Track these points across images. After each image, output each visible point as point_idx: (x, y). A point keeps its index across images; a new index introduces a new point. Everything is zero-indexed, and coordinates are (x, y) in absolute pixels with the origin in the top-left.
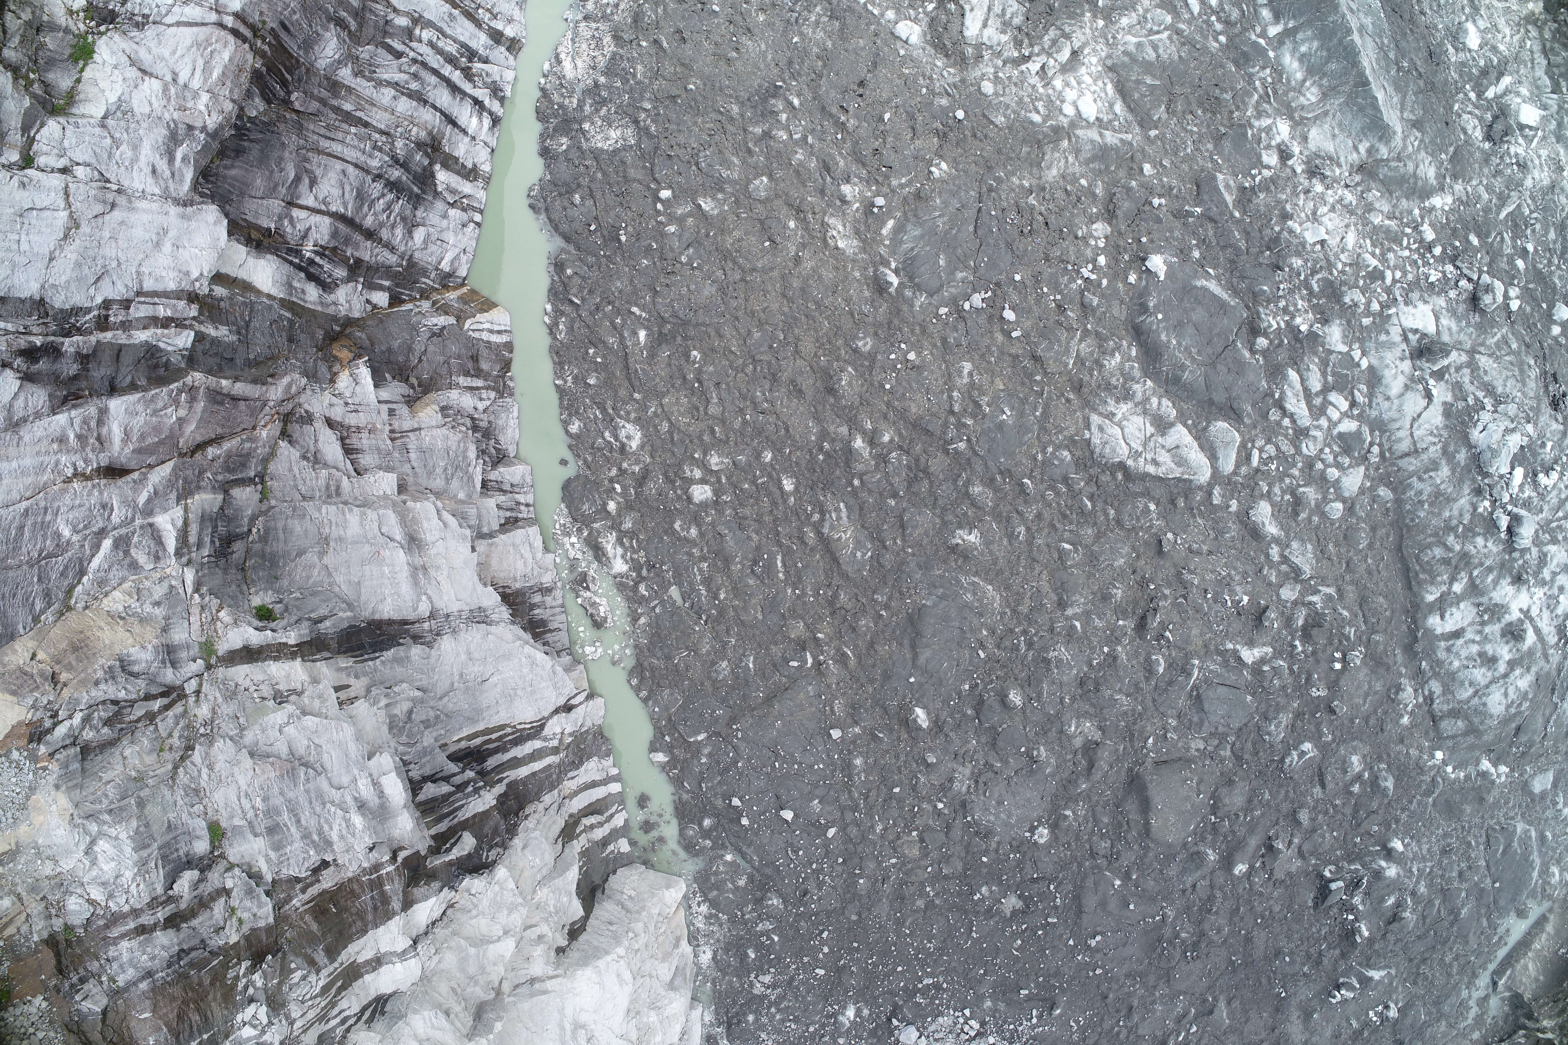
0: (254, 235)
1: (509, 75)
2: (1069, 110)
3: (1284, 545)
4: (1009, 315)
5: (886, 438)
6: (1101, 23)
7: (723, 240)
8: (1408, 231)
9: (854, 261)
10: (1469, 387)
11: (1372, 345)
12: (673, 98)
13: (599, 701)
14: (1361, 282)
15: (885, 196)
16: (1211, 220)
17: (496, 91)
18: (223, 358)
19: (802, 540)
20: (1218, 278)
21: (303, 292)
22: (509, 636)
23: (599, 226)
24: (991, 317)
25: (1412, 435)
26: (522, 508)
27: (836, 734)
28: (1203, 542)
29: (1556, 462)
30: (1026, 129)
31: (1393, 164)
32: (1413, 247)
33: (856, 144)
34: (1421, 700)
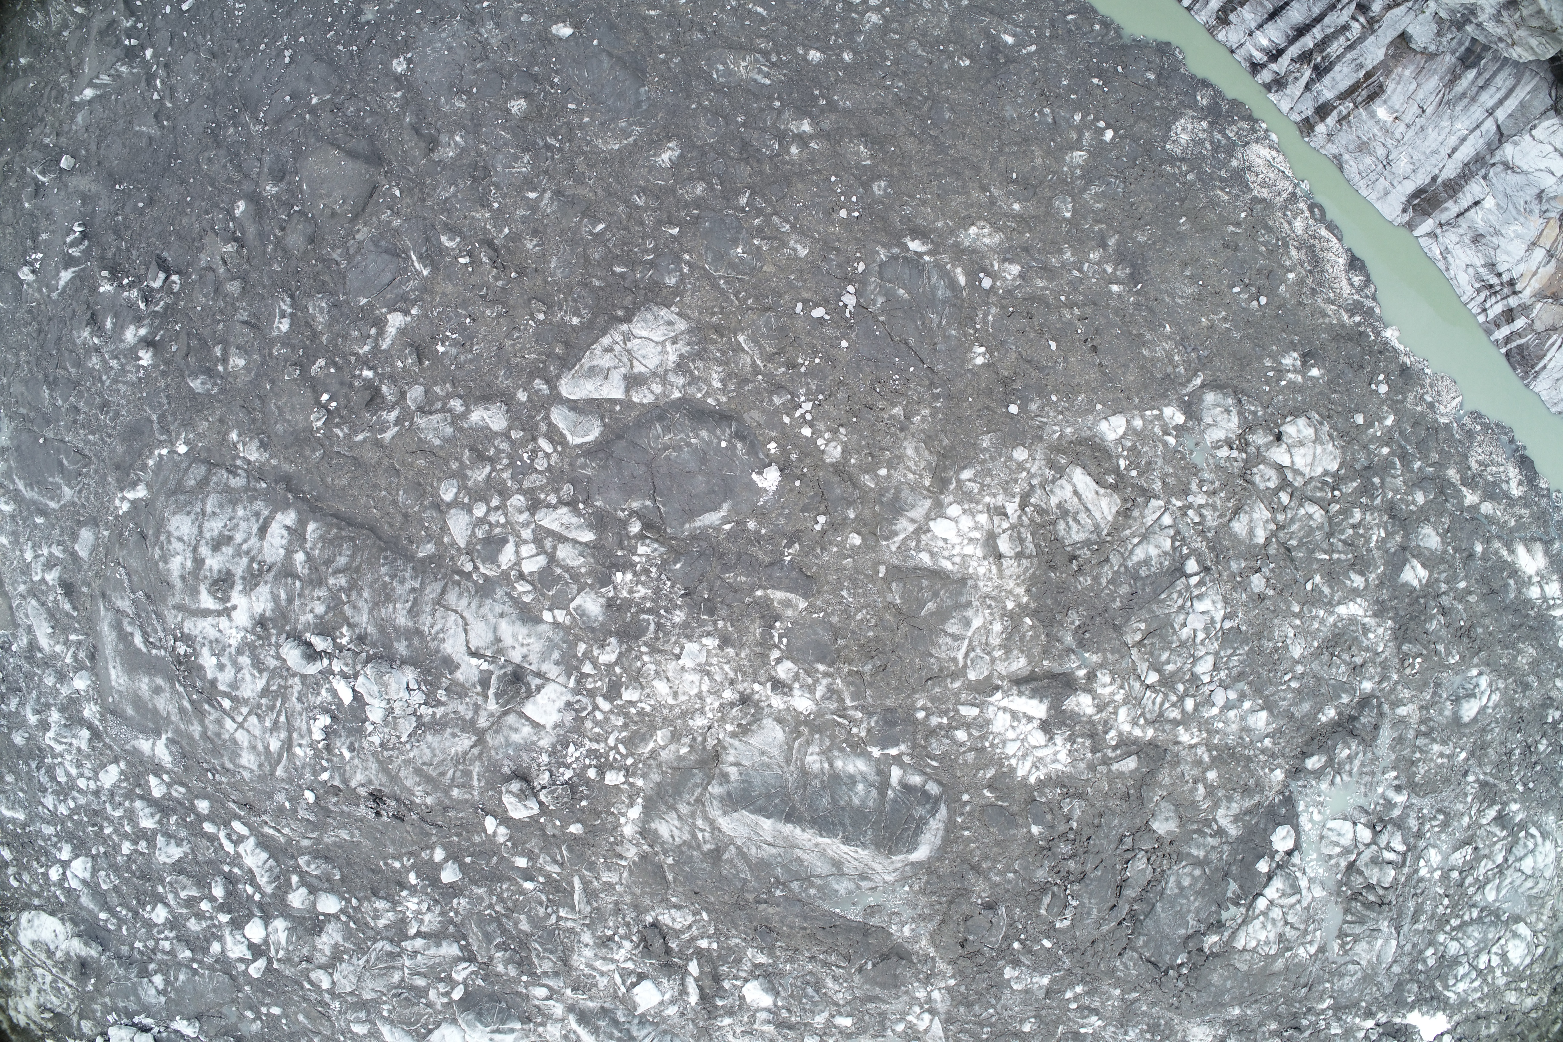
1: (1285, 106)
2: (954, 510)
3: (456, 419)
4: (818, 312)
5: (794, 150)
6: (1010, 605)
7: (1040, 148)
8: (630, 761)
9: (952, 232)
10: (454, 706)
11: (557, 639)
12: (1182, 201)
14: (618, 670)
15: (987, 292)
17: (1279, 83)
19: (766, 37)
20: (718, 529)
23: (1118, 74)
24: (827, 301)
25: (456, 611)
28: (513, 345)
29: (327, 748)
30: (963, 459)
31: (698, 791)
32: (612, 753)
33: (1048, 305)
34: (239, 462)
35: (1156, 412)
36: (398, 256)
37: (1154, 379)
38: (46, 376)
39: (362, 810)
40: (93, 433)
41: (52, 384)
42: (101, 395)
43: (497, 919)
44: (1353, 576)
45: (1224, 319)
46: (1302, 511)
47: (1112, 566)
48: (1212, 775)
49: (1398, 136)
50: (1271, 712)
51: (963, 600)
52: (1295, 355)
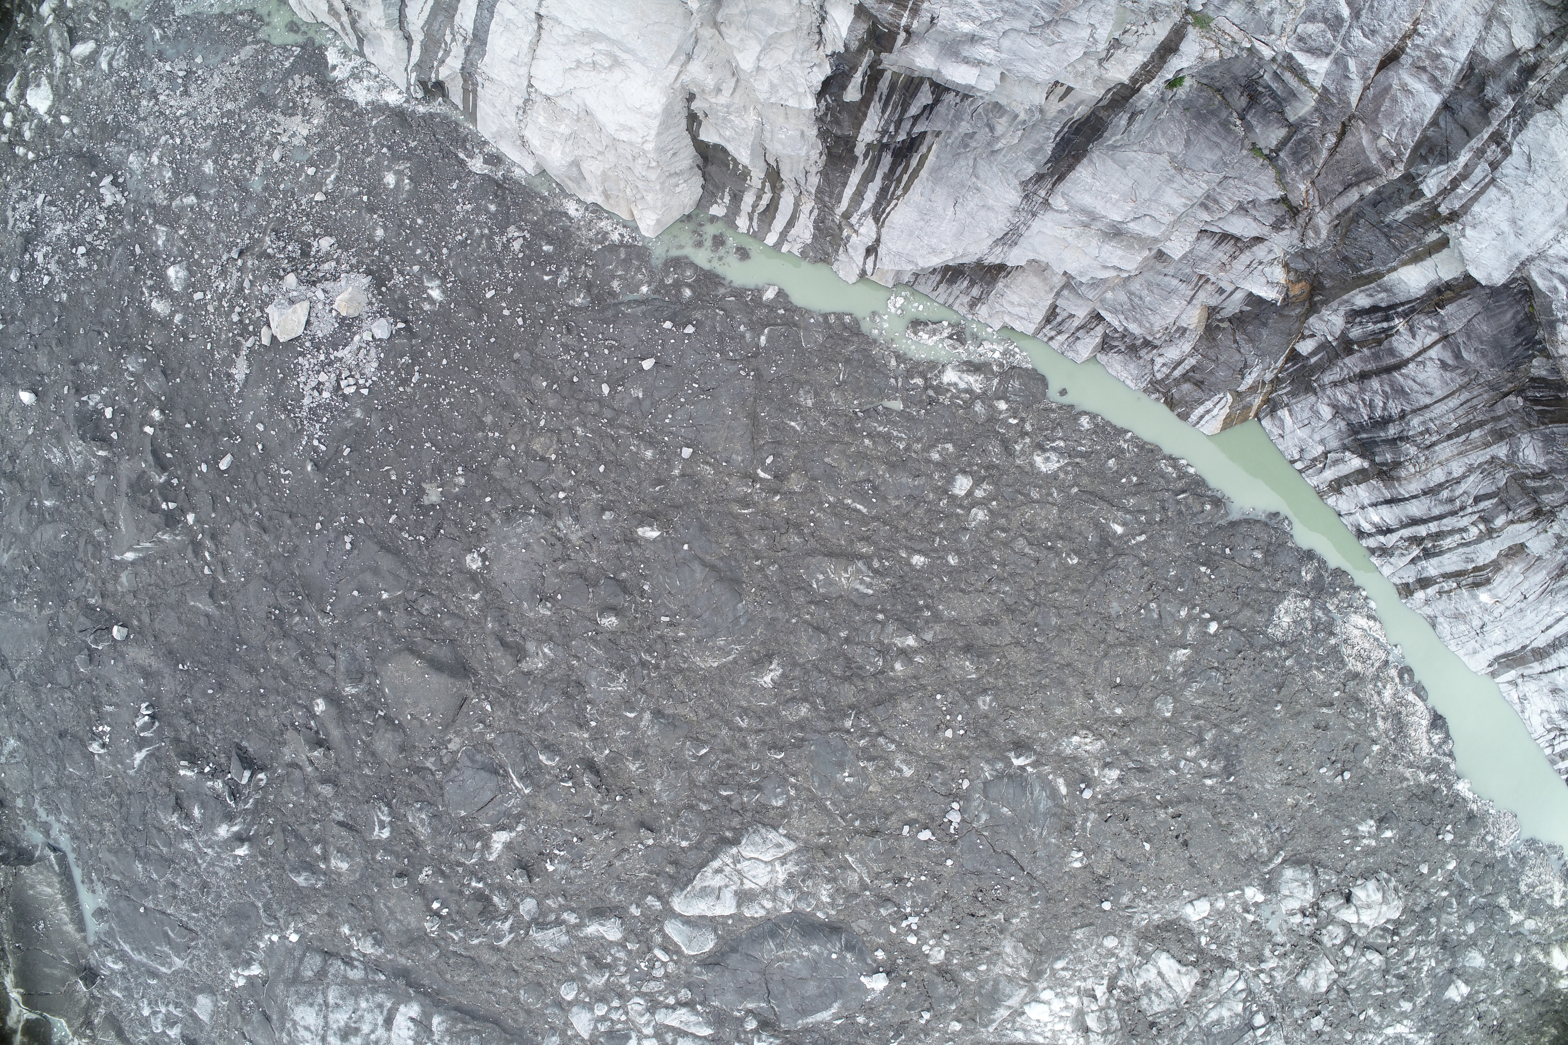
0: (1449, 294)
1: (1386, 571)
2: (1047, 995)
3: (571, 930)
4: (925, 835)
5: (898, 666)
7: (1145, 647)
9: (1056, 740)
12: (1280, 687)
13: (853, 278)
15: (1087, 801)
17: (1384, 552)
18: (1383, 200)
19: (866, 540)
20: (828, 1024)
21: (1371, 296)
22: (972, 249)
23: (1225, 557)
24: (932, 819)
26: (1053, 333)
27: (687, 452)
28: (623, 866)
30: (1057, 951)
33: (1143, 807)
34: (354, 954)
35: (1238, 892)
36: (497, 773)
37: (1239, 863)
38: (136, 849)
40: (196, 911)
41: (145, 858)
42: (198, 875)
45: (1309, 799)
46: (1363, 960)
47: (1188, 1028)
49: (1496, 614)
52: (1372, 822)
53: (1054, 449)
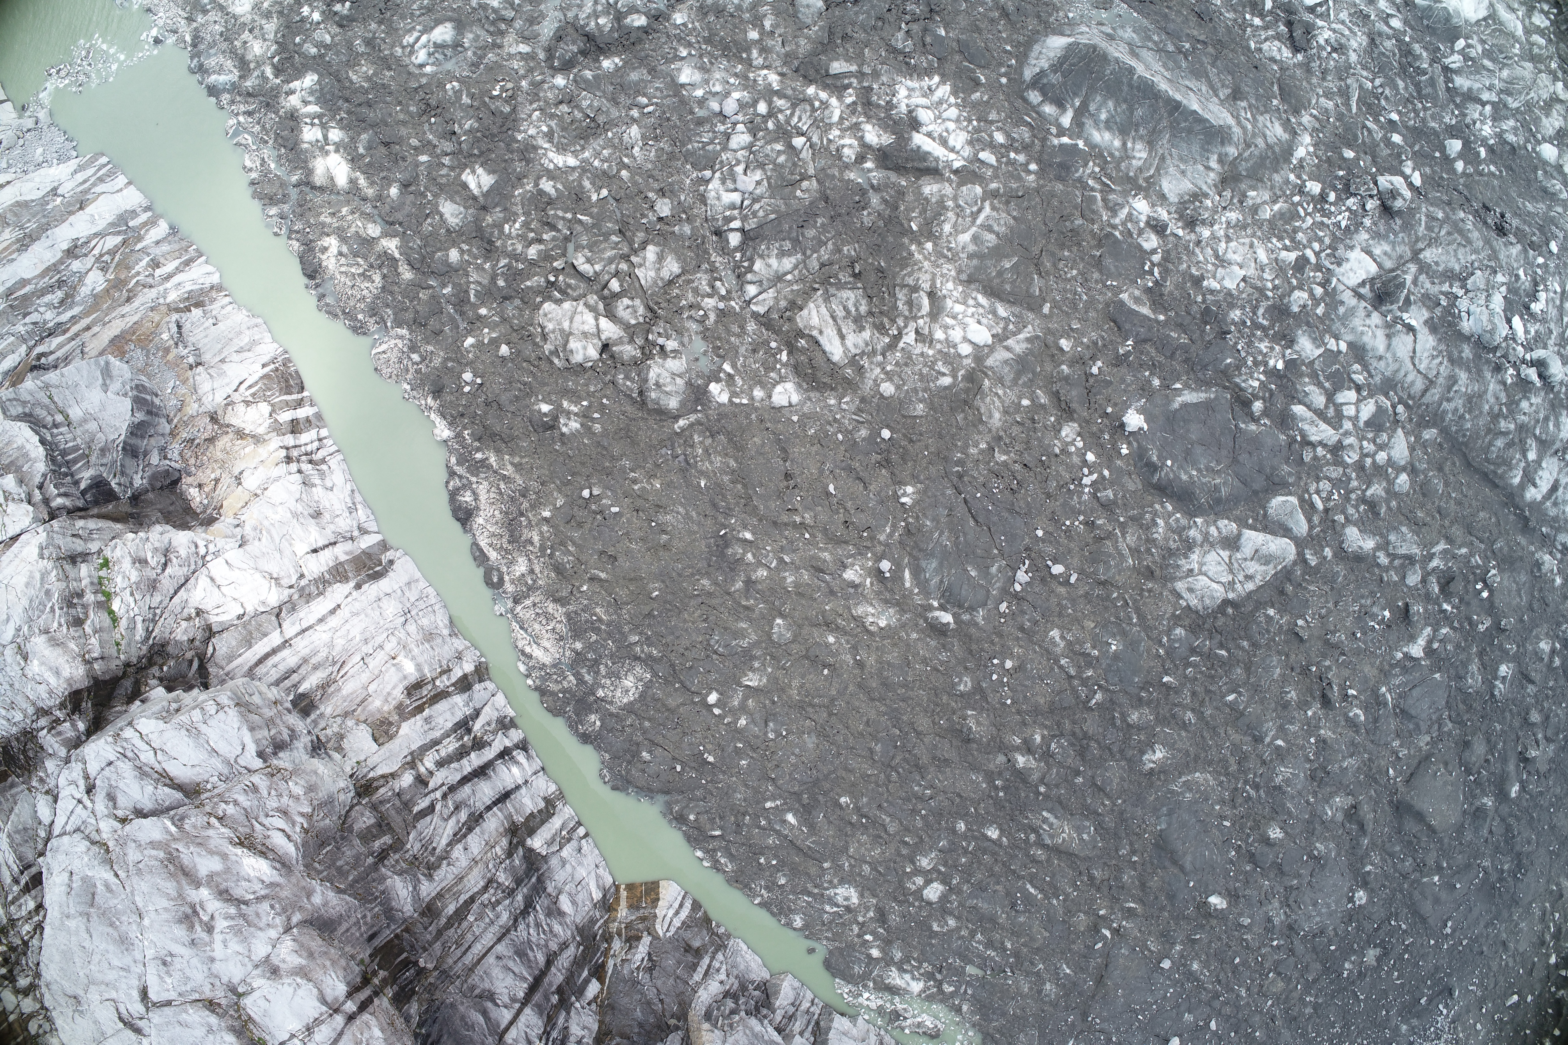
1: (500, 699)
2: (965, 349)
3: (1385, 546)
4: (1058, 569)
5: (1038, 738)
6: (929, 246)
7: (790, 697)
8: (1296, 199)
9: (903, 626)
10: (1434, 290)
11: (1338, 324)
12: (650, 615)
14: (1294, 282)
15: (885, 556)
16: (1145, 341)
17: (505, 724)
19: (1034, 861)
20: (1186, 386)
23: (682, 763)
24: (1043, 580)
25: (1419, 372)
26: (812, 1010)
27: (1166, 964)
28: (1327, 602)
29: (1536, 284)
30: (946, 398)
31: (1246, 154)
32: (1310, 210)
33: (825, 531)
35: (737, 401)
36: (1402, 711)
37: (729, 435)
39: (1515, 222)
43: (1420, 97)
44: (553, 192)
45: (635, 481)
46: (598, 267)
47: (818, 259)
48: (754, 35)
49: (393, 640)
50: (673, 80)
51: (975, 262)
52: (564, 430)
53: (838, 906)
